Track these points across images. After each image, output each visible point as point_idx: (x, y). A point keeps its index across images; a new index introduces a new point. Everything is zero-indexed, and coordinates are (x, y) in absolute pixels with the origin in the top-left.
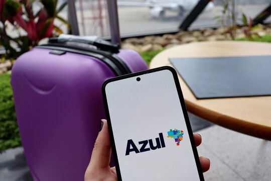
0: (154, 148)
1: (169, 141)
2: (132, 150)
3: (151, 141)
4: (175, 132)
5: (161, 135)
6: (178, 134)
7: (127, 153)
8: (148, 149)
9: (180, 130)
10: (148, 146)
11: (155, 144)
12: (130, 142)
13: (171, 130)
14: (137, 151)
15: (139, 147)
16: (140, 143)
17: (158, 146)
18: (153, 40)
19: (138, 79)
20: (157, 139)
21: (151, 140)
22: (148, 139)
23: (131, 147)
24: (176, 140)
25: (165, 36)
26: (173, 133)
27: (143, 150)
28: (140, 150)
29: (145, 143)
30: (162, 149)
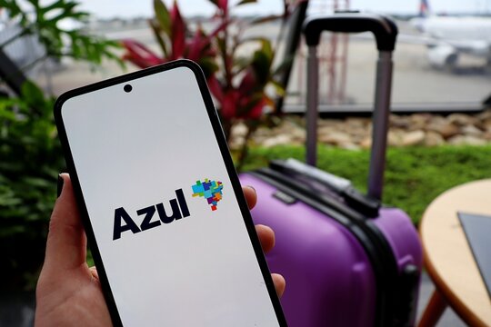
0: (167, 220)
1: (196, 203)
2: (125, 229)
3: (160, 207)
4: (207, 186)
5: (179, 193)
6: (213, 189)
7: (117, 236)
8: (157, 224)
9: (216, 181)
10: (156, 217)
11: (169, 213)
12: (120, 213)
13: (198, 182)
14: (135, 230)
15: (138, 220)
16: (140, 212)
17: (177, 216)
18: (427, 122)
19: (128, 89)
20: (173, 203)
21: (161, 204)
22: (155, 203)
23: (122, 223)
24: (210, 201)
25: (452, 118)
26: (202, 187)
27: (146, 225)
28: (141, 226)
29: (150, 211)
30: (183, 219)
